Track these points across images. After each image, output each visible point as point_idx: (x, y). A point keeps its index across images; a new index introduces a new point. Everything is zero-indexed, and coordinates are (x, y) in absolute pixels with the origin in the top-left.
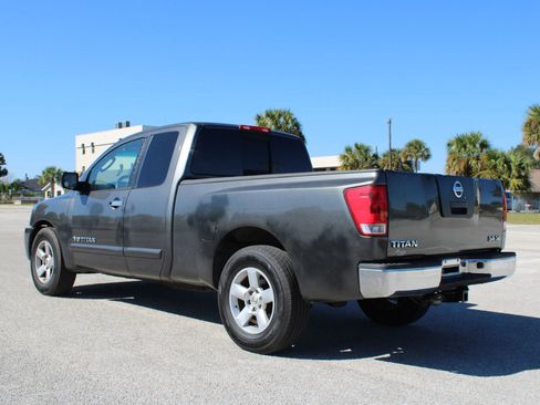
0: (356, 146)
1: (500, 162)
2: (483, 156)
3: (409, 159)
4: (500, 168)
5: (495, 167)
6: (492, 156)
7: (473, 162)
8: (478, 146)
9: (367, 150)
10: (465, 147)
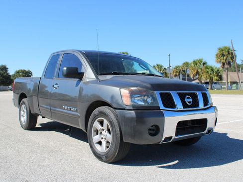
0: (157, 65)
1: (209, 70)
2: (203, 68)
3: (184, 69)
4: (210, 72)
5: (208, 72)
6: (207, 68)
7: (199, 70)
8: (202, 64)
9: (161, 67)
10: (197, 64)
